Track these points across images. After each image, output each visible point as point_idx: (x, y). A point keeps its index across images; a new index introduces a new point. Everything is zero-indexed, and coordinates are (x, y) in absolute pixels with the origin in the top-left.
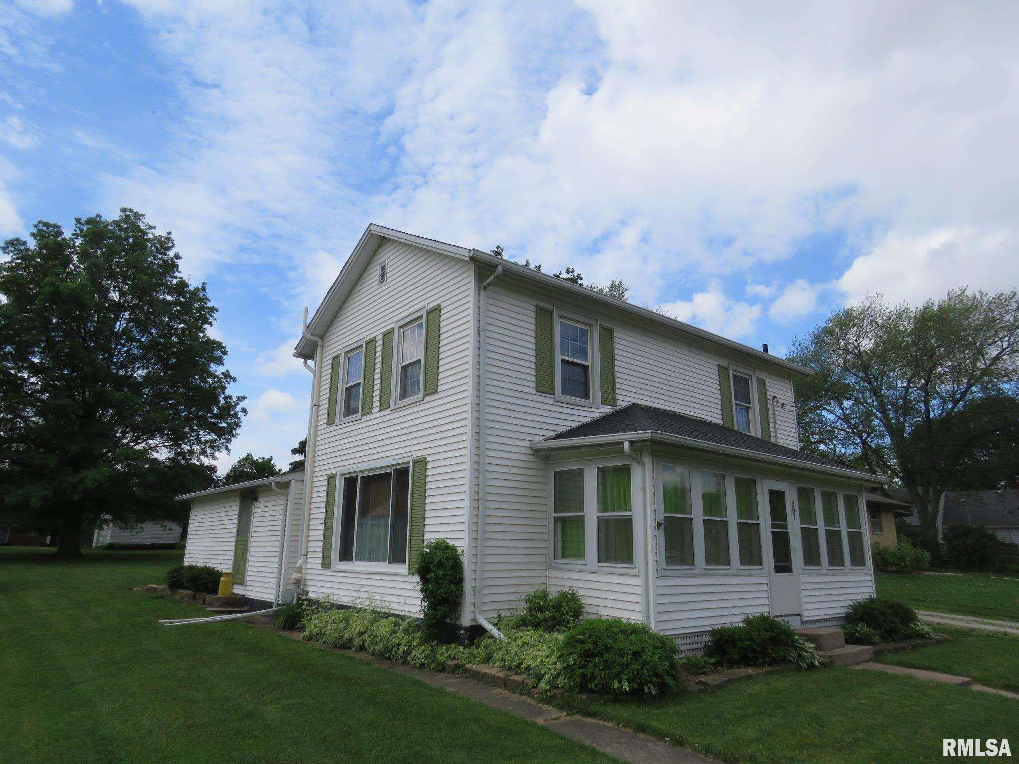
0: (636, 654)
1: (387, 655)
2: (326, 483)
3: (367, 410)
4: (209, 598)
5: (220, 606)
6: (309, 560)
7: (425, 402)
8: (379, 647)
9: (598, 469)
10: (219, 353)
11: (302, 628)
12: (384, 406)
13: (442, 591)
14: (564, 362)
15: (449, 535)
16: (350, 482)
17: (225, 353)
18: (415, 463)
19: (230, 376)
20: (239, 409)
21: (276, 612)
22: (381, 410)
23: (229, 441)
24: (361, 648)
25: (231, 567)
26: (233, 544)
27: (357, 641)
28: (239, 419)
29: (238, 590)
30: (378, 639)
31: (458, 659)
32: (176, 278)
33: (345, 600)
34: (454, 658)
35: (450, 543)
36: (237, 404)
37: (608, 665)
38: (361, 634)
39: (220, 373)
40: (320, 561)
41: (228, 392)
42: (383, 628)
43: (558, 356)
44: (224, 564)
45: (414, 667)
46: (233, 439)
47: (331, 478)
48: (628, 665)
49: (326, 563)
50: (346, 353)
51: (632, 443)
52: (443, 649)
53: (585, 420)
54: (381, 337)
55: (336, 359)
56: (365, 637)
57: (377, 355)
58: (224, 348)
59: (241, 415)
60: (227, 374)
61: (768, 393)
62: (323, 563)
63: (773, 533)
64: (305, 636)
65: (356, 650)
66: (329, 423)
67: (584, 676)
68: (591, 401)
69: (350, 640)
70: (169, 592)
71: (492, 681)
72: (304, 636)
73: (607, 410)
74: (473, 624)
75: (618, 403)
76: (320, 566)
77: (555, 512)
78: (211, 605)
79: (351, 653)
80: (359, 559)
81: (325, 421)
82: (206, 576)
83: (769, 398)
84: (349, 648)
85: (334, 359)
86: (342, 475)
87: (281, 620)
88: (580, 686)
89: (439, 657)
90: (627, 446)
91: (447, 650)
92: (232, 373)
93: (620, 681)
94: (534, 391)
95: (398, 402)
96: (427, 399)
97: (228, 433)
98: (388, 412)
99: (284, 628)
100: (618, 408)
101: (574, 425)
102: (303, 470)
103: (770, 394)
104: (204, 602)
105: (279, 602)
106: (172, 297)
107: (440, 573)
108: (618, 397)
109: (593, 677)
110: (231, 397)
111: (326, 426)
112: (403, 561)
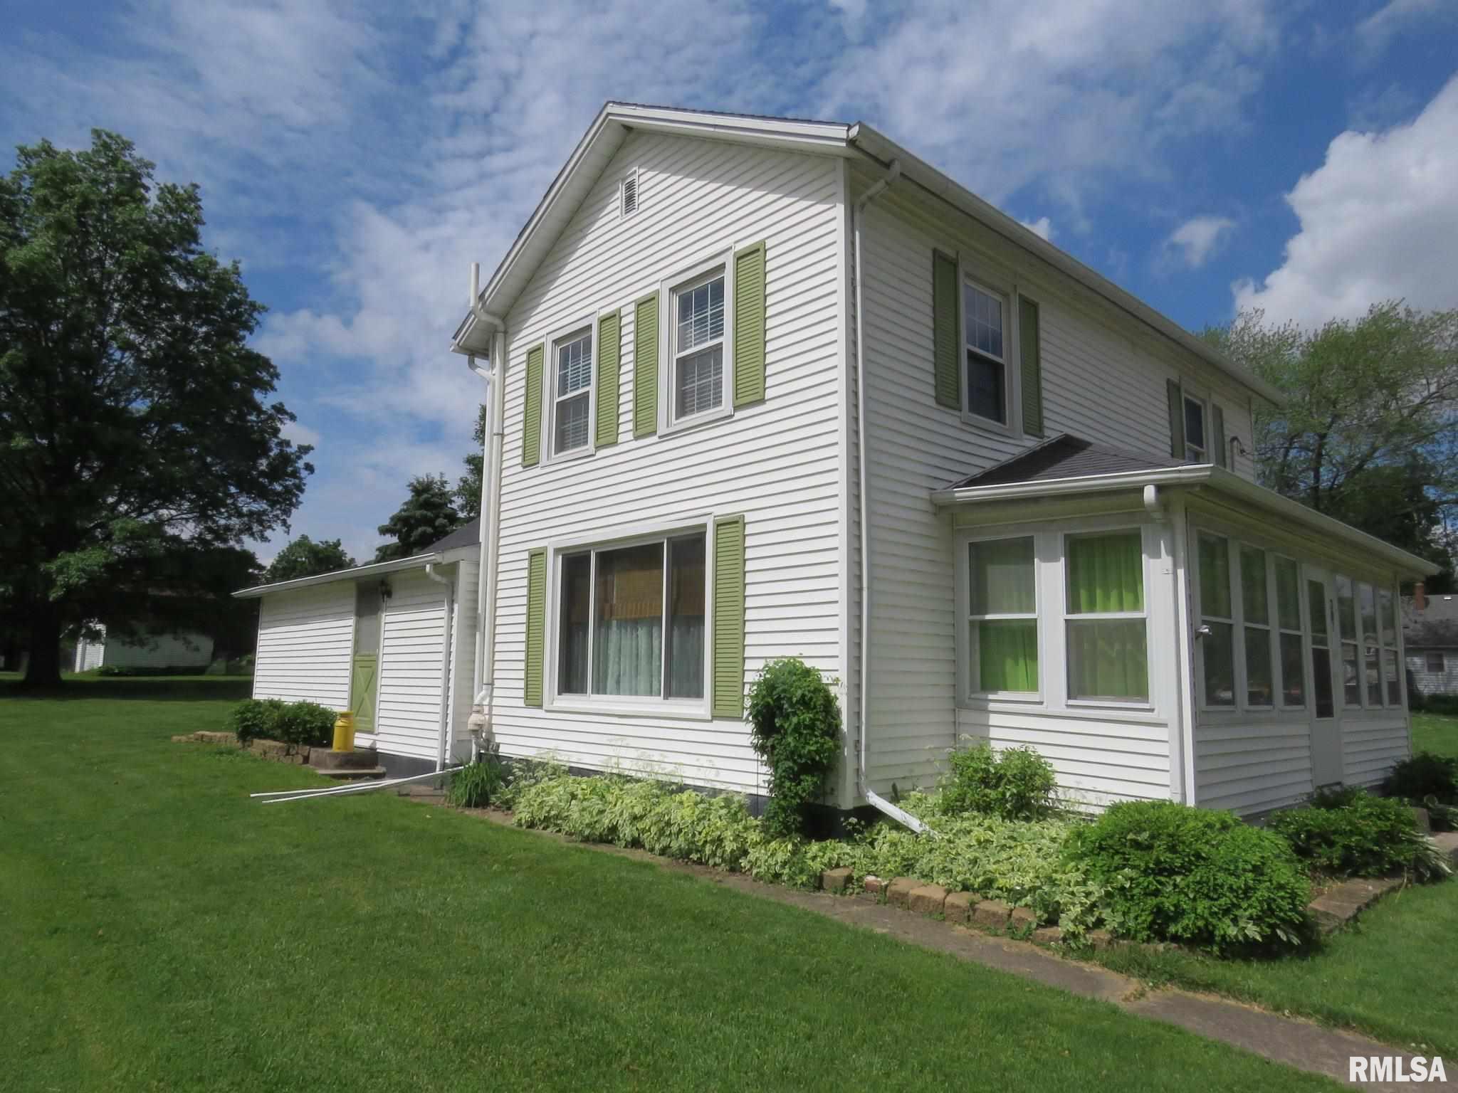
0: (1257, 870)
1: (694, 856)
2: (525, 564)
3: (608, 439)
4: (315, 753)
5: (340, 766)
6: (496, 692)
7: (734, 419)
8: (678, 844)
9: (1066, 536)
10: (265, 376)
11: (508, 806)
12: (644, 429)
13: (812, 748)
14: (972, 356)
15: (807, 651)
16: (574, 562)
17: (277, 376)
18: (718, 525)
19: (285, 412)
20: (300, 464)
21: (442, 776)
22: (637, 438)
23: (287, 512)
24: (636, 843)
25: (346, 702)
26: (348, 666)
27: (627, 832)
28: (301, 479)
29: (362, 741)
30: (675, 829)
31: (845, 866)
32: (192, 252)
33: (588, 762)
34: (838, 866)
35: (808, 664)
36: (299, 458)
37: (1210, 891)
38: (635, 818)
39: (269, 407)
40: (521, 693)
41: (283, 435)
42: (682, 812)
43: (965, 347)
44: (335, 699)
45: (758, 877)
46: (294, 510)
47: (536, 556)
48: (1247, 891)
49: (533, 698)
50: (556, 342)
51: (1160, 488)
52: (814, 847)
53: (1004, 458)
54: (632, 307)
55: (535, 353)
56: (646, 823)
57: (624, 341)
58: (274, 367)
59: (304, 473)
60: (279, 409)
61: (1226, 432)
62: (527, 697)
63: (1314, 649)
64: (523, 821)
65: (626, 846)
66: (527, 463)
67: (1159, 911)
68: (1007, 427)
69: (613, 829)
70: (240, 744)
71: (939, 912)
72: (520, 820)
73: (1031, 443)
74: (858, 804)
75: (1047, 432)
76: (521, 703)
77: (972, 614)
78: (319, 764)
79: (619, 850)
80: (600, 689)
81: (519, 460)
82: (308, 718)
83: (1227, 439)
84: (610, 842)
85: (530, 353)
86: (557, 551)
87: (461, 791)
88: (1150, 928)
89: (810, 862)
90: (1149, 493)
91: (823, 850)
92: (288, 408)
93: (1235, 921)
94: (932, 402)
95: (674, 421)
96: (738, 415)
97: (286, 501)
98: (655, 439)
99: (468, 804)
100: (1046, 440)
101: (989, 465)
102: (475, 542)
103: (1228, 435)
104: (306, 760)
105: (447, 761)
106: (188, 282)
107: (807, 717)
108: (1046, 423)
109: (1179, 913)
110: (288, 443)
111: (520, 468)
112: (699, 694)
